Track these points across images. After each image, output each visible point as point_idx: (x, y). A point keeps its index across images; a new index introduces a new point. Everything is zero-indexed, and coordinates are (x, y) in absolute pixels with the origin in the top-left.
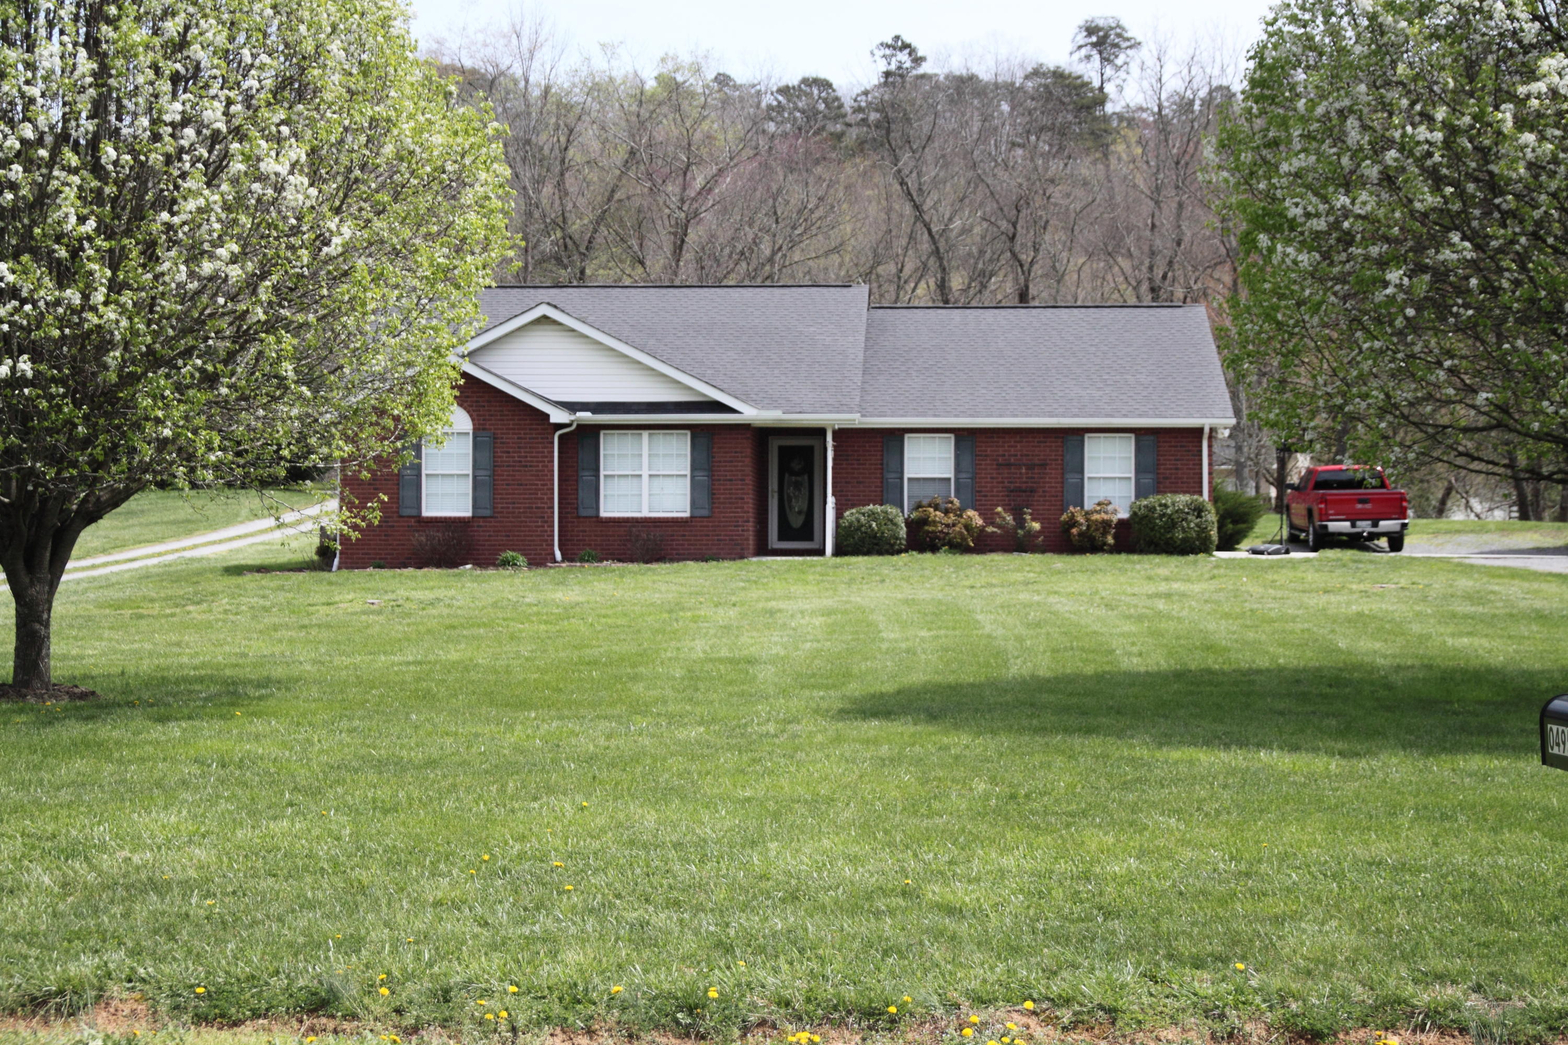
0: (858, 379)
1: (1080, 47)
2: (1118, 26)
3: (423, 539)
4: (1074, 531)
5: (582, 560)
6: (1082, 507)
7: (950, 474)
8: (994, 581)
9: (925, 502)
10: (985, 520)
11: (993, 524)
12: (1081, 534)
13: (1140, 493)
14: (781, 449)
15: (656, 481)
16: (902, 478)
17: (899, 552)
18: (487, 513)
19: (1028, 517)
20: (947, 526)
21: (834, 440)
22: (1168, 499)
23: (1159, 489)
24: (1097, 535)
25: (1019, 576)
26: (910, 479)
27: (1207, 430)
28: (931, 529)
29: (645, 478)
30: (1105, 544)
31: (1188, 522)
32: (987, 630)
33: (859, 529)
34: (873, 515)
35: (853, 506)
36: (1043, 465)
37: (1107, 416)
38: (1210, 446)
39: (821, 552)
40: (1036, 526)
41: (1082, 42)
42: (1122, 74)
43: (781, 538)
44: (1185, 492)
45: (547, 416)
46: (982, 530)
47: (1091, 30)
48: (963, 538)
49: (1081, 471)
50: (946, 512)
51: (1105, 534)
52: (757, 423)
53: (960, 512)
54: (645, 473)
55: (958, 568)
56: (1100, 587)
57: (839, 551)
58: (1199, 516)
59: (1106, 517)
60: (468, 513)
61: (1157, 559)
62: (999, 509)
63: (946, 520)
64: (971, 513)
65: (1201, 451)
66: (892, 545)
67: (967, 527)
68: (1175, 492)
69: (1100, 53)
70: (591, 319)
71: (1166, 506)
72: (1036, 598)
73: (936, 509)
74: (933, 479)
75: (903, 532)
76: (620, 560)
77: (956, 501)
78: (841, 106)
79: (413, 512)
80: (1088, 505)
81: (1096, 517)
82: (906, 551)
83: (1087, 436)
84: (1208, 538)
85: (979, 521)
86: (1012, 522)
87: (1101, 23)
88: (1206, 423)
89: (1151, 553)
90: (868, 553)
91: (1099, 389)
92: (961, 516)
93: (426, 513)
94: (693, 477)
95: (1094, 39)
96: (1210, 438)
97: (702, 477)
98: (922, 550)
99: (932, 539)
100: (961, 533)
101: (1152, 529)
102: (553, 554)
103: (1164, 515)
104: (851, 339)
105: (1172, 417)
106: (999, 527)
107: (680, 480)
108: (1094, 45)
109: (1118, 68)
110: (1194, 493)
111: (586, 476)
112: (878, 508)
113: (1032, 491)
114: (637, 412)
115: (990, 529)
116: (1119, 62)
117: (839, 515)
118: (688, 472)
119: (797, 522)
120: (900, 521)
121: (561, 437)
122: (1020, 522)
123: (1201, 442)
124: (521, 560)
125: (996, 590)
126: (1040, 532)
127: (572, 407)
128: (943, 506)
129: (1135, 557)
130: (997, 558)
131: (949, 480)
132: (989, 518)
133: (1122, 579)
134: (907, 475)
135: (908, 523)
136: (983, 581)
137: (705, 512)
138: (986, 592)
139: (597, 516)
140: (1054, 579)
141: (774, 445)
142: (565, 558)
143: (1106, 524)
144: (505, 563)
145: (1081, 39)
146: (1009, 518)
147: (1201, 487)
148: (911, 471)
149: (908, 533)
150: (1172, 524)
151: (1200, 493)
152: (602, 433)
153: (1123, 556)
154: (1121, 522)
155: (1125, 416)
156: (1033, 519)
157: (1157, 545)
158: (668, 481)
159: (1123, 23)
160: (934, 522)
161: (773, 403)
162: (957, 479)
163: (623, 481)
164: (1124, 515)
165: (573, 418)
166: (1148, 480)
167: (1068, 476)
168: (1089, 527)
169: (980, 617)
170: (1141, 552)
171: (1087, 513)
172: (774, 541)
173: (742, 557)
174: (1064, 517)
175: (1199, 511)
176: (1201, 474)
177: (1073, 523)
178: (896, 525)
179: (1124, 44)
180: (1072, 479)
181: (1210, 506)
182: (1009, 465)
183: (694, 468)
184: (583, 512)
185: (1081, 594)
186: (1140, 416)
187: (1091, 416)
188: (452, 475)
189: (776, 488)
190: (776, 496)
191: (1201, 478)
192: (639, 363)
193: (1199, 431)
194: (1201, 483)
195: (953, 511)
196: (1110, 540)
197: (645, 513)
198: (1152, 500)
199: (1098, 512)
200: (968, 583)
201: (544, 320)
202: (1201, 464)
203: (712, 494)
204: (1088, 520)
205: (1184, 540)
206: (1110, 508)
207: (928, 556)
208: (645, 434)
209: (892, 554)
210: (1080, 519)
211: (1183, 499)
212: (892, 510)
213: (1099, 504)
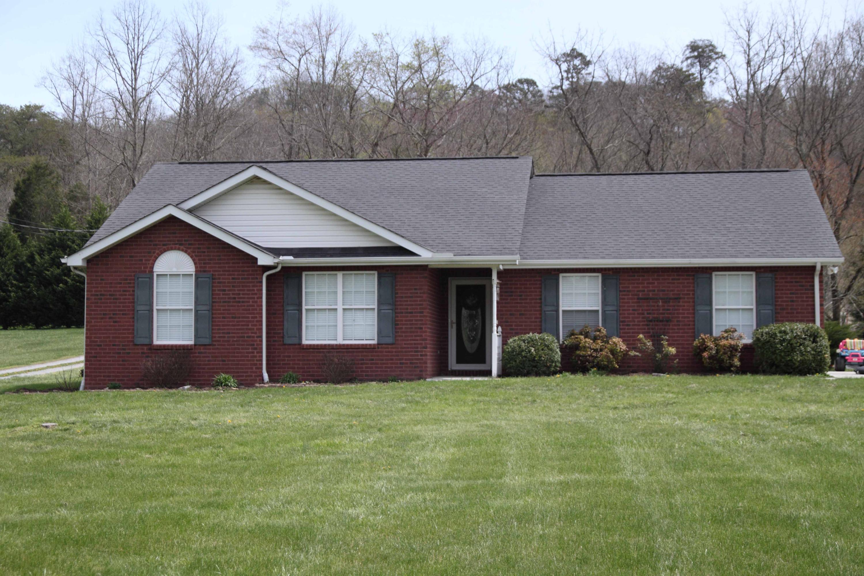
0: (520, 228)
1: (687, 59)
2: (711, 45)
3: (149, 364)
4: (705, 354)
5: (284, 381)
6: (711, 333)
7: (599, 308)
8: (636, 402)
9: (577, 331)
10: (627, 345)
11: (635, 349)
12: (711, 357)
13: (761, 322)
14: (458, 287)
15: (348, 314)
16: (557, 311)
17: (554, 373)
18: (207, 341)
19: (665, 343)
20: (596, 350)
21: (499, 278)
22: (787, 326)
23: (778, 318)
24: (725, 357)
25: (658, 397)
26: (564, 311)
27: (818, 268)
28: (582, 353)
29: (340, 312)
30: (732, 365)
31: (805, 347)
32: (627, 475)
33: (520, 354)
34: (532, 342)
35: (517, 334)
36: (677, 299)
37: (732, 256)
38: (821, 282)
39: (488, 373)
40: (673, 350)
41: (688, 55)
42: (713, 75)
43: (459, 361)
44: (801, 321)
45: (256, 259)
46: (625, 354)
47: (694, 47)
48: (609, 361)
49: (710, 303)
50: (595, 339)
51: (731, 357)
52: (433, 265)
53: (606, 339)
54: (340, 307)
55: (604, 389)
56: (738, 409)
57: (504, 373)
58: (814, 341)
59: (733, 342)
60: (192, 342)
61: (782, 379)
62: (641, 336)
63: (594, 346)
64: (615, 340)
65: (813, 286)
66: (549, 367)
67: (613, 352)
68: (792, 321)
69: (700, 62)
70: (306, 185)
71: (785, 332)
72: (678, 422)
73: (586, 336)
74: (585, 311)
75: (558, 356)
76: (318, 381)
77: (604, 331)
78: (542, 96)
79: (146, 341)
80: (716, 332)
81: (723, 342)
82: (560, 372)
83: (714, 273)
84: (823, 360)
85: (623, 347)
86: (651, 347)
87: (700, 43)
88: (818, 261)
89: (774, 373)
90: (527, 374)
91: (723, 235)
92: (608, 342)
93: (157, 342)
94: (379, 310)
95: (696, 54)
96: (821, 274)
97: (388, 310)
98: (574, 371)
99: (583, 362)
100: (607, 357)
101: (774, 353)
102: (262, 376)
103: (784, 340)
104: (515, 197)
105: (788, 256)
106: (640, 351)
107: (370, 313)
108: (696, 57)
109: (711, 71)
110: (808, 321)
111: (290, 310)
112: (537, 336)
113: (668, 320)
114: (331, 256)
115: (632, 353)
116: (711, 67)
117: (504, 342)
118: (375, 306)
119: (471, 348)
120: (555, 346)
121: (268, 277)
122: (658, 347)
123: (813, 278)
124: (232, 381)
125: (638, 411)
126: (676, 356)
127: (276, 252)
128: (593, 334)
129: (762, 378)
130: (639, 378)
131: (597, 311)
132: (631, 344)
133: (758, 400)
134: (561, 309)
135: (563, 348)
136: (626, 402)
137: (389, 340)
138: (628, 414)
139: (300, 344)
140: (692, 399)
141: (453, 284)
142: (272, 380)
143: (733, 348)
144: (219, 384)
145: (688, 53)
146: (649, 344)
147: (814, 316)
148: (565, 304)
149: (562, 357)
150: (791, 348)
151: (814, 321)
152: (304, 273)
153: (749, 377)
154: (746, 347)
155: (747, 256)
156: (669, 345)
157: (777, 366)
158: (359, 314)
159: (714, 43)
160: (585, 347)
161: (447, 248)
162: (604, 311)
163: (321, 315)
164: (747, 340)
165: (276, 260)
166: (768, 311)
167: (698, 308)
168: (718, 351)
169: (620, 450)
170: (765, 372)
171: (716, 339)
172: (453, 364)
173: (420, 377)
174: (696, 343)
175: (814, 337)
176: (814, 305)
177: (704, 348)
178: (551, 350)
179: (715, 56)
180: (701, 310)
181: (823, 333)
182: (647, 299)
183: (380, 303)
184: (288, 341)
185: (722, 418)
186: (760, 256)
187: (718, 257)
188: (179, 310)
189: (454, 320)
190: (455, 326)
191: (814, 309)
192: (335, 215)
193: (812, 269)
194: (814, 313)
195: (602, 338)
196: (737, 362)
197: (340, 341)
198: (773, 327)
199: (726, 338)
200: (611, 404)
201: (255, 180)
202: (813, 297)
203: (396, 324)
204: (717, 345)
205: (802, 362)
206: (736, 334)
207: (579, 376)
208: (340, 275)
209: (548, 375)
210: (711, 344)
211: (799, 327)
212: (548, 337)
213: (726, 331)
